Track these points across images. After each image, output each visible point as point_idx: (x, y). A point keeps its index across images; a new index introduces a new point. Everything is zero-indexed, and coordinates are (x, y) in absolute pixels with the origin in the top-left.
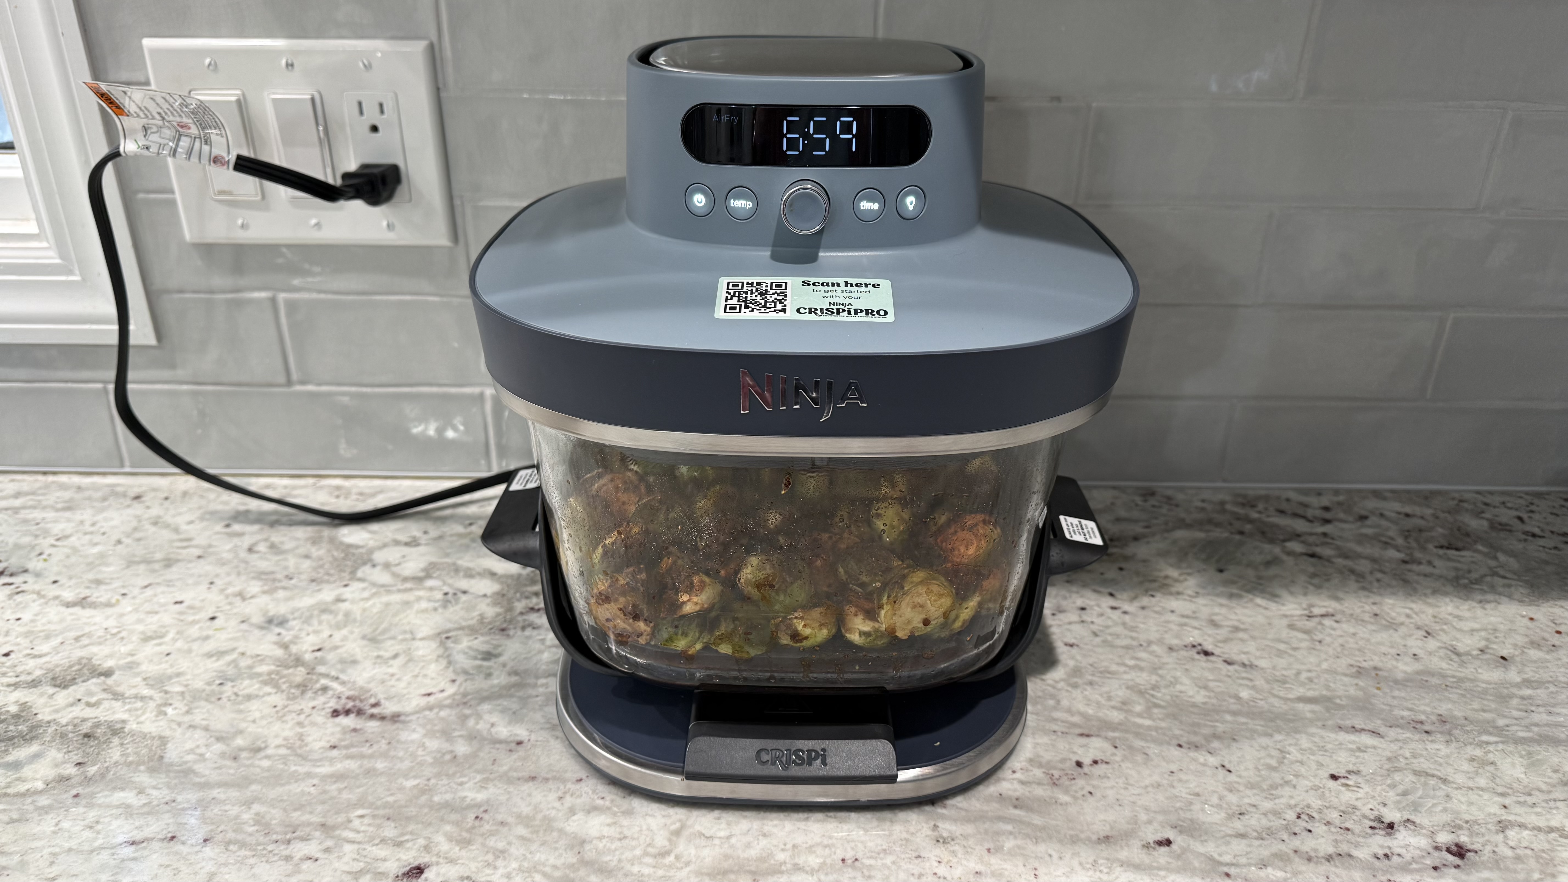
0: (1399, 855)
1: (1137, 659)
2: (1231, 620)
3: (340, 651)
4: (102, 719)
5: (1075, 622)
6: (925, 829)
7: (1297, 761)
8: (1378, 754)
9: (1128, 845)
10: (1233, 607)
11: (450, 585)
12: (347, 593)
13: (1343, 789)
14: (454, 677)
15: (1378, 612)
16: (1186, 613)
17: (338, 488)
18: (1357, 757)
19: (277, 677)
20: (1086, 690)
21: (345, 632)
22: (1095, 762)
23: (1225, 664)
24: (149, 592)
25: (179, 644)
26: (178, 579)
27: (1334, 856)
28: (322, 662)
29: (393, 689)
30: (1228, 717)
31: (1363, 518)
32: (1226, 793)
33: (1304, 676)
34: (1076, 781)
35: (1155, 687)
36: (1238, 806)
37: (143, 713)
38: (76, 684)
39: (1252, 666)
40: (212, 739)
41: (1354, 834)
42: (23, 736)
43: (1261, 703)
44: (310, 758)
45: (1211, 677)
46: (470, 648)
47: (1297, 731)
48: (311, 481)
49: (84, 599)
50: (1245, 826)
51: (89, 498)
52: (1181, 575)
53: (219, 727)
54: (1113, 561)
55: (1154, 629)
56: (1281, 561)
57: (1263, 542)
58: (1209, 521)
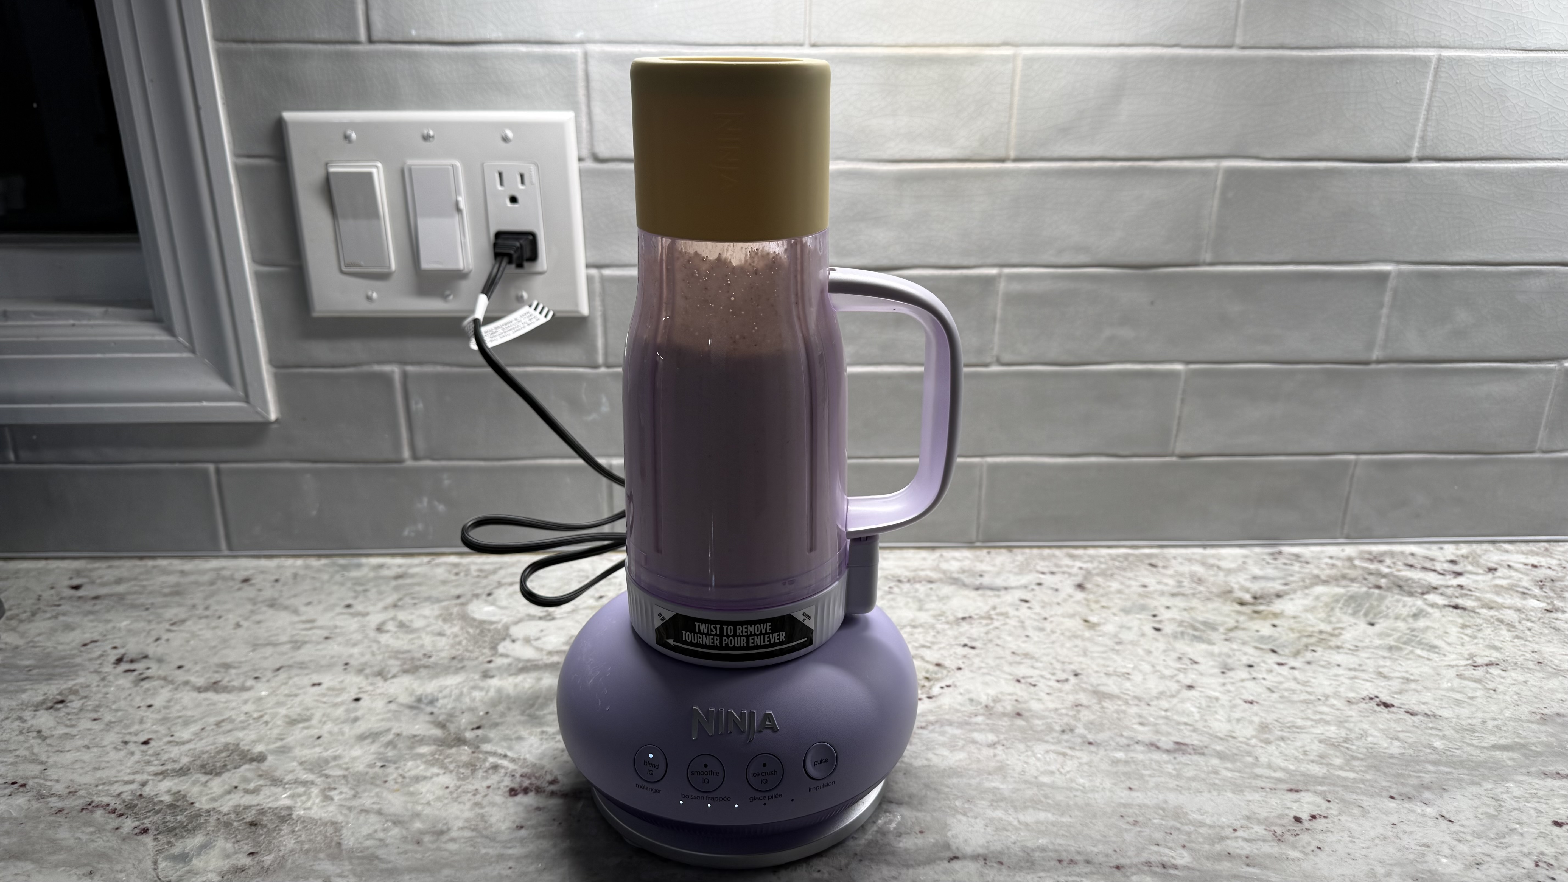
2: (1399, 671)
3: (501, 728)
4: (266, 806)
5: (1248, 680)
7: (1515, 809)
10: (1397, 659)
12: (492, 670)
15: (1542, 660)
16: (1352, 666)
19: (441, 757)
20: (1279, 745)
21: (501, 709)
22: (1313, 817)
23: (1409, 715)
24: (282, 675)
25: (328, 726)
26: (311, 661)
30: (1430, 768)
31: (1492, 570)
32: (1456, 843)
33: (1490, 724)
34: (1301, 836)
35: (1346, 740)
36: (1472, 856)
37: (309, 798)
38: (228, 770)
39: (1435, 716)
40: (389, 823)
42: (184, 827)
43: (1458, 752)
44: (498, 839)
45: (1400, 729)
47: (1503, 779)
48: (426, 559)
49: (216, 683)
51: (197, 583)
52: (1334, 629)
53: (392, 810)
54: (1265, 618)
55: (1326, 683)
56: (1428, 613)
57: (1402, 595)
58: (1344, 577)
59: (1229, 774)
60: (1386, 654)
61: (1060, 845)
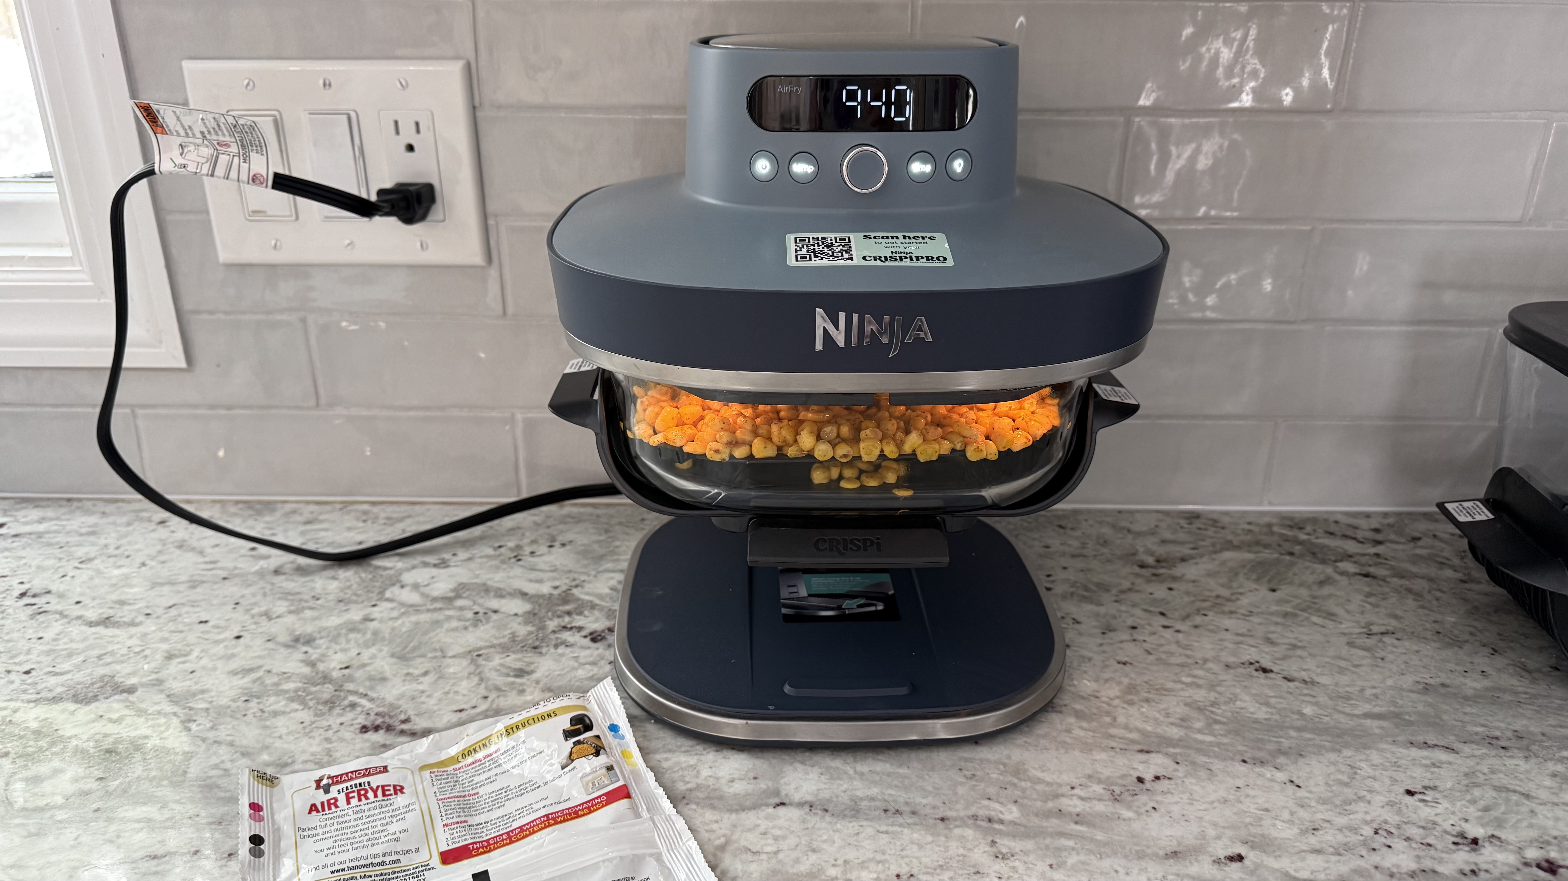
0: (1487, 871)
1: (1194, 676)
2: (1288, 638)
3: (368, 668)
4: (124, 735)
5: (1127, 641)
6: (982, 845)
7: (1369, 777)
8: (1454, 770)
9: (1197, 860)
10: (1290, 626)
11: (480, 605)
12: (376, 613)
13: (1421, 804)
14: (485, 694)
15: (1441, 630)
16: (1240, 632)
17: (365, 513)
18: (1433, 773)
19: (304, 694)
20: (1142, 707)
21: (373, 650)
22: (1157, 778)
23: (1285, 681)
24: (173, 612)
25: (204, 662)
26: (204, 600)
27: (1418, 872)
28: (350, 679)
29: (424, 706)
30: (1293, 733)
31: (1415, 539)
32: (1297, 808)
33: (1368, 692)
34: (1139, 796)
35: (1214, 704)
36: (1311, 822)
37: (167, 729)
38: (98, 700)
39: (1313, 683)
40: (238, 754)
41: (1436, 849)
42: (43, 752)
43: (1326, 719)
45: (1272, 694)
46: (502, 665)
47: (1366, 747)
49: (107, 618)
50: (1320, 842)
51: (114, 523)
52: (1232, 594)
53: (245, 742)
54: (1162, 582)
55: (1209, 646)
56: (1335, 581)
57: (1314, 563)
58: (1258, 543)
59: (1082, 733)
60: (1279, 620)
61: (891, 795)
